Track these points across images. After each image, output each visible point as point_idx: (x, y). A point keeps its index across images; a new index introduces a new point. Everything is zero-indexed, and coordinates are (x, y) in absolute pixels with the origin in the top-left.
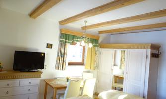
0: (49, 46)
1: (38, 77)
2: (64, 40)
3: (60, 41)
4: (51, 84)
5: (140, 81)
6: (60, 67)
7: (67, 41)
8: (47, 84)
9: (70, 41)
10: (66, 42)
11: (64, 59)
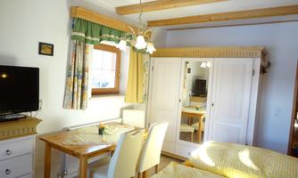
0: (46, 49)
1: (29, 134)
2: (84, 35)
3: (73, 38)
4: (66, 147)
5: (240, 117)
6: (77, 102)
7: (89, 38)
8: (50, 145)
9: (95, 39)
10: (86, 41)
11: (83, 82)
